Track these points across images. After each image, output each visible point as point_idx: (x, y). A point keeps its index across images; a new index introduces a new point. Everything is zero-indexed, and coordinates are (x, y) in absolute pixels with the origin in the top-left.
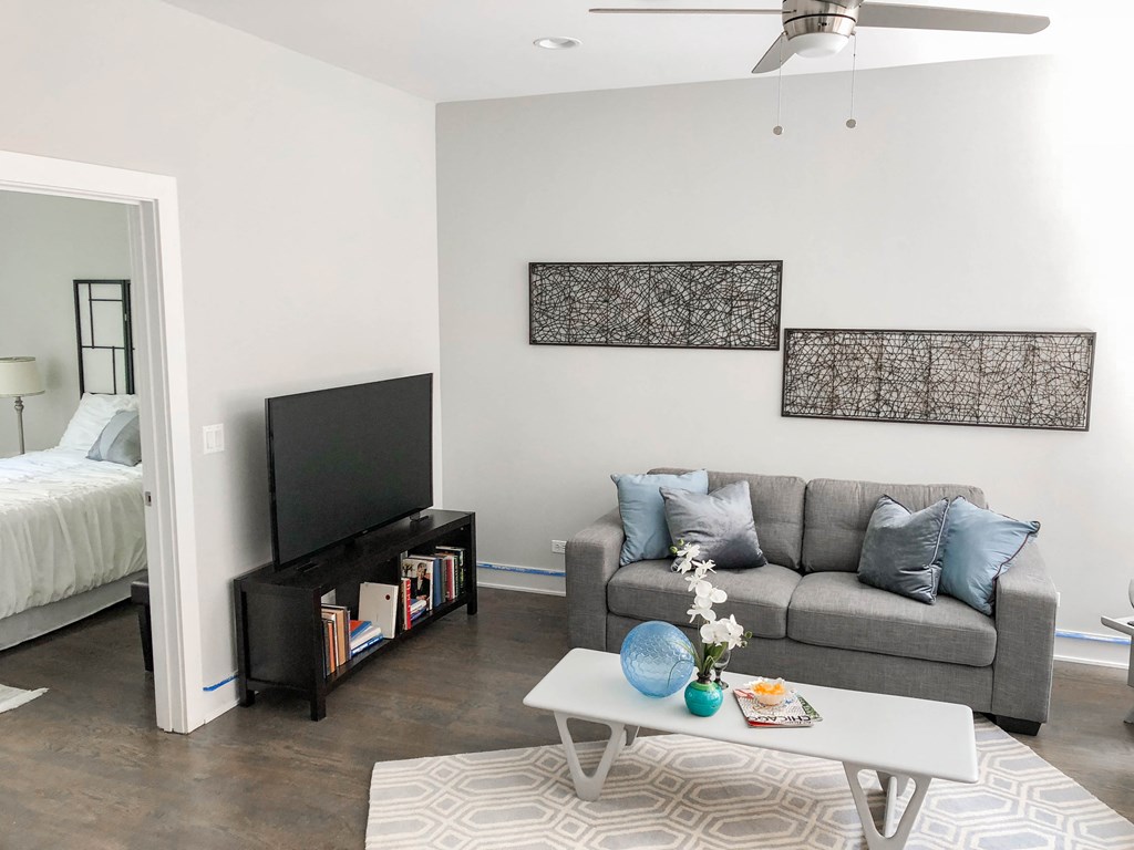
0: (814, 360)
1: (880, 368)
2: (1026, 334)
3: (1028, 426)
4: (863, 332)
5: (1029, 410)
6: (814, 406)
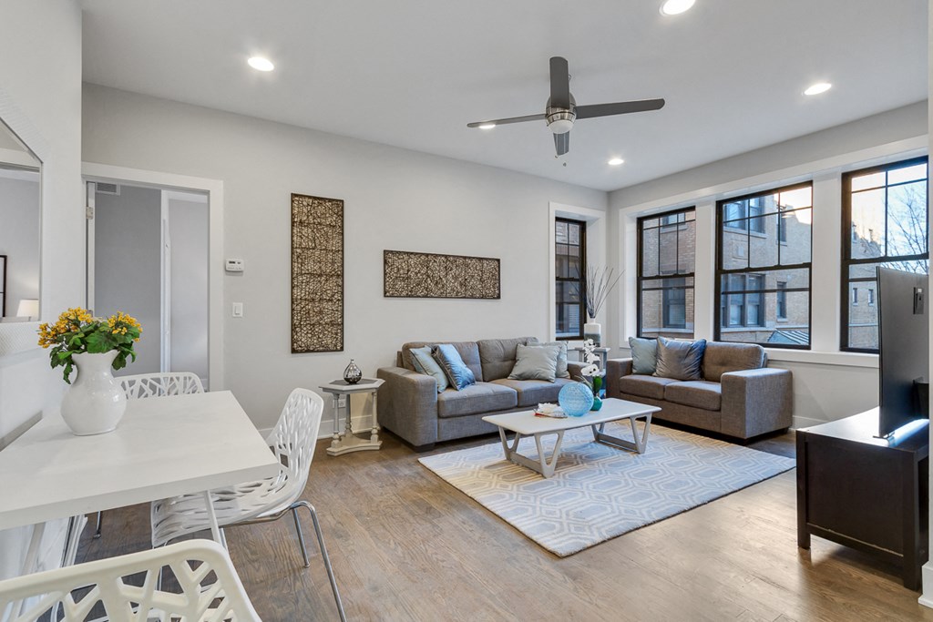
0: (310, 335)
1: (313, 300)
2: (293, 225)
3: (342, 227)
4: (293, 310)
5: (334, 226)
6: (336, 334)
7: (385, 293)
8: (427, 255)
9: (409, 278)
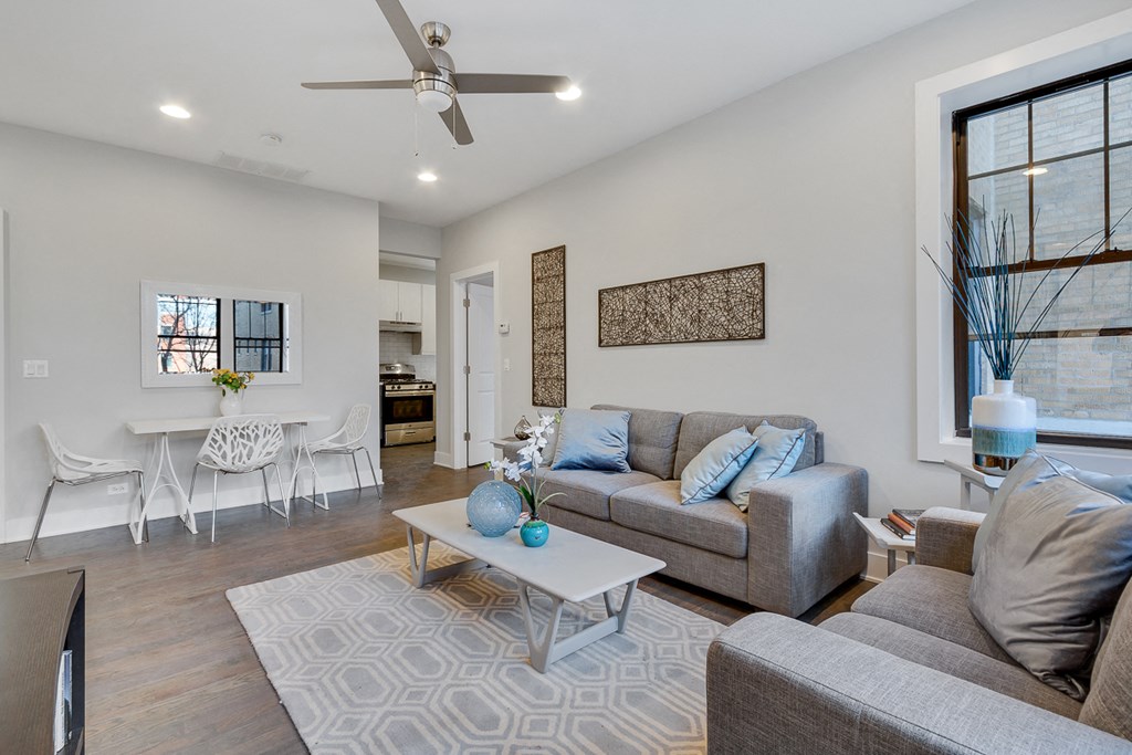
2: (533, 284)
7: (600, 341)
8: (645, 285)
9: (624, 320)
